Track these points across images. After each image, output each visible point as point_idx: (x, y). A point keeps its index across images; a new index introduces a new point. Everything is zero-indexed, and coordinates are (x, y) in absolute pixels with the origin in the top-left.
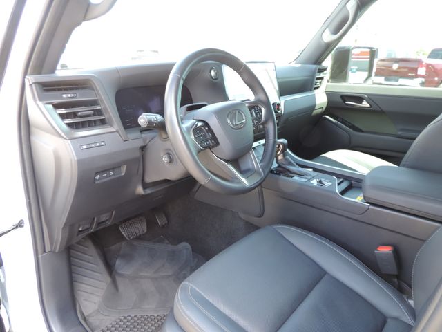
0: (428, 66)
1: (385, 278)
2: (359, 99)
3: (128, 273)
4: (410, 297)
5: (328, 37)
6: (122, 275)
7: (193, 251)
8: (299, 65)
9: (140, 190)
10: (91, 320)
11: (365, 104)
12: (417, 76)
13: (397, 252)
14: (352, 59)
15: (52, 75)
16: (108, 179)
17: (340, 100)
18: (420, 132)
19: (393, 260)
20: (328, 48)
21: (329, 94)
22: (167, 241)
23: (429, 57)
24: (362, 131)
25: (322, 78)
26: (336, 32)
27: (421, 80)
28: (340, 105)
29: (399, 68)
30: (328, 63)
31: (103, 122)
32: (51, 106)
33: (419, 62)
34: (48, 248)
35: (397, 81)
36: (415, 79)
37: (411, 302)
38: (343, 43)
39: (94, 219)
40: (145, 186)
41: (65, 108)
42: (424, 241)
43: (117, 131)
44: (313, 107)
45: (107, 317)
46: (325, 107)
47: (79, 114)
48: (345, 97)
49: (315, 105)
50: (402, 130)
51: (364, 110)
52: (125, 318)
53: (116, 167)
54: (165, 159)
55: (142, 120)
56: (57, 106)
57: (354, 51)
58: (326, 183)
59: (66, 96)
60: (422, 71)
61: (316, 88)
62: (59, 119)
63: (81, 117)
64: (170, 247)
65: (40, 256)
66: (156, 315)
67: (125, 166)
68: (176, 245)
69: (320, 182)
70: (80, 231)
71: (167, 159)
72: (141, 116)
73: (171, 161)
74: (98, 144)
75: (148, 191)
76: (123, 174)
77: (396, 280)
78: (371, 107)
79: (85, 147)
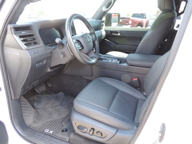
0: (132, 20)
1: (136, 88)
2: (117, 32)
3: (41, 107)
4: (144, 92)
5: (104, 9)
6: (38, 108)
7: (65, 95)
8: (95, 20)
9: (49, 70)
10: (32, 126)
11: (119, 34)
12: (129, 24)
13: (138, 79)
14: (113, 17)
15: (15, 24)
16: (40, 66)
17: (110, 33)
18: (139, 43)
19: (138, 82)
20: (104, 13)
21: (106, 31)
22: (52, 93)
23: (132, 17)
24: (118, 44)
25: (103, 25)
26: (107, 7)
27: (130, 26)
28: (110, 35)
29: (122, 21)
30: (104, 19)
31: (35, 43)
32: (18, 37)
33: (129, 19)
34: (13, 98)
35: (122, 26)
36: (128, 25)
37: (144, 93)
38: (110, 12)
39: (32, 83)
40: (51, 68)
41: (23, 38)
42: (146, 74)
43: (42, 46)
44: (101, 36)
45: (38, 124)
46: (105, 36)
47: (28, 40)
48: (112, 32)
49: (102, 35)
50: (131, 43)
51: (118, 36)
52: (47, 122)
53: (42, 61)
54: (62, 56)
55: (57, 41)
56: (20, 37)
57: (113, 15)
58: (114, 61)
59: (23, 33)
60: (130, 22)
61: (101, 29)
62: (21, 42)
63: (29, 41)
64: (55, 95)
65: (10, 102)
66: (59, 118)
67: (46, 60)
68: (57, 94)
69: (112, 61)
70: (26, 89)
71: (63, 56)
72: (56, 39)
73: (64, 56)
74: (37, 52)
75: (52, 70)
76: (45, 63)
77: (139, 88)
78: (121, 35)
79: (33, 53)
